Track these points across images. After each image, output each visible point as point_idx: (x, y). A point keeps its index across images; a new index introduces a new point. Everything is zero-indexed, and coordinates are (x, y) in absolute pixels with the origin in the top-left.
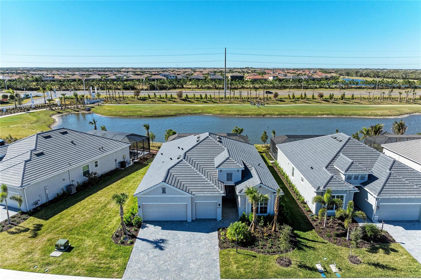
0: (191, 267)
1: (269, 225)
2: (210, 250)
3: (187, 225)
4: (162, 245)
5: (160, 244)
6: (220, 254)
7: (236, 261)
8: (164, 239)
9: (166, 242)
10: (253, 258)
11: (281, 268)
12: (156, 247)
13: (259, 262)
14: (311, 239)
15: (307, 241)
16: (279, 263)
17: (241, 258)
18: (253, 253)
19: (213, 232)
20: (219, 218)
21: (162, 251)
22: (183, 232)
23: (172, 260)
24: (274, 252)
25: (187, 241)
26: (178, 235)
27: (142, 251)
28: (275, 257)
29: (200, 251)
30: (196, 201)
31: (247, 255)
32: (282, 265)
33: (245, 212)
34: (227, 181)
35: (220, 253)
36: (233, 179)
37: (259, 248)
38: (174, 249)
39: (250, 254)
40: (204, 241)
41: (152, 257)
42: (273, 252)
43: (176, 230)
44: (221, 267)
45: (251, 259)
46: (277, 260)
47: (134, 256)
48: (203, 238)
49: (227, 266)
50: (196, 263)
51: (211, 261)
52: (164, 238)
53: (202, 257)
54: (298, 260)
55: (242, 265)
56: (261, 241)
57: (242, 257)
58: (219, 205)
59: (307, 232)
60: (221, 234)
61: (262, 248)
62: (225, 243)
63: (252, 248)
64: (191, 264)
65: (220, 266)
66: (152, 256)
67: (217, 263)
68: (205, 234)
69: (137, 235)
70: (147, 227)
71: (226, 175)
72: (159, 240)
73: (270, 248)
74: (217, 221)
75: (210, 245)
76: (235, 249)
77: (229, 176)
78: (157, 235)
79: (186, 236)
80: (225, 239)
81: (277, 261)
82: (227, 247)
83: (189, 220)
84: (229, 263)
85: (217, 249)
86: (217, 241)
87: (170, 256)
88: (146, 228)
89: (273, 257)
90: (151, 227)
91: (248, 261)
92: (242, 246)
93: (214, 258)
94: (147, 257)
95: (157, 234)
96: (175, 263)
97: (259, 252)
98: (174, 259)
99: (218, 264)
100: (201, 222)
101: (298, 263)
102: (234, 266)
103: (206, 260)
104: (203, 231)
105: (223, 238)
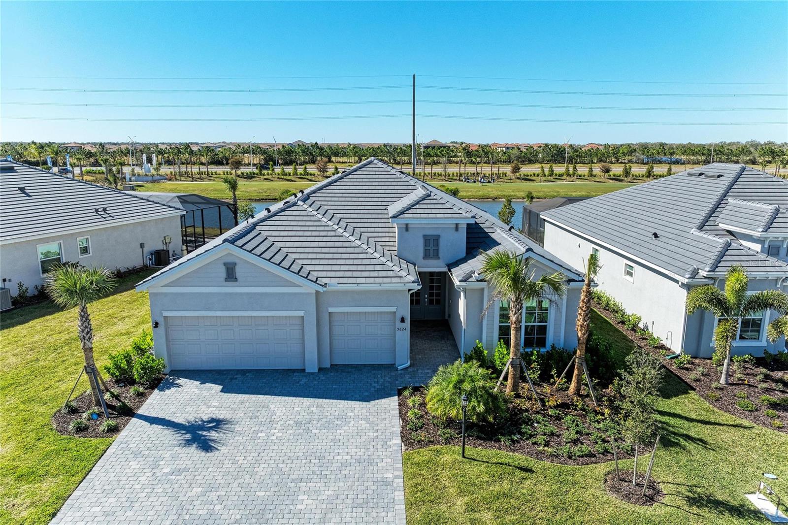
0: (299, 507)
1: (558, 376)
2: (372, 450)
3: (304, 381)
4: (213, 435)
5: (205, 433)
6: (404, 464)
7: (462, 486)
8: (221, 417)
9: (227, 426)
10: (523, 474)
11: (629, 507)
12: (188, 443)
13: (546, 488)
14: (694, 417)
15: (686, 422)
16: (616, 490)
17: (479, 476)
18: (519, 458)
19: (385, 398)
20: (403, 361)
21: (208, 454)
22: (287, 398)
23: (235, 485)
24: (591, 455)
25: (297, 423)
26: (272, 407)
27: (136, 454)
28: (597, 472)
29: (339, 454)
30: (331, 310)
31: (501, 464)
32: (628, 497)
33: (481, 341)
34: (424, 258)
35: (406, 460)
36: (441, 255)
37: (536, 443)
38: (250, 448)
39: (510, 461)
40: (352, 422)
41: (167, 475)
42: (587, 456)
43: (268, 394)
44: (410, 505)
45: (517, 479)
46: (606, 481)
47: (103, 470)
48: (352, 414)
49: (432, 502)
50: (318, 492)
51: (375, 487)
52: (221, 415)
53: (344, 472)
54: (681, 480)
55: (484, 499)
56: (538, 423)
57: (481, 472)
58: (403, 320)
59: (674, 399)
60: (410, 402)
61: (547, 444)
62: (421, 428)
63: (513, 441)
64: (300, 498)
65: (406, 504)
66: (166, 470)
67: (396, 493)
68: (357, 406)
69: (138, 408)
70: (178, 386)
71: (421, 242)
72: (205, 422)
73: (575, 442)
74: (397, 370)
75: (371, 434)
76: (458, 449)
77: (432, 246)
78: (204, 408)
79: (296, 409)
80: (422, 416)
81: (608, 483)
82: (430, 442)
83: (312, 367)
84: (439, 492)
85: (396, 448)
86: (397, 423)
87: (231, 470)
88: (173, 389)
89: (591, 471)
90: (189, 387)
91: (506, 485)
92: (479, 438)
93: (385, 475)
94: (151, 474)
95: (205, 404)
96: (242, 494)
97: (539, 455)
98: (242, 481)
99: (400, 496)
100: (348, 372)
101: (683, 489)
102: (459, 503)
103: (356, 484)
104: (352, 396)
105: (416, 414)
